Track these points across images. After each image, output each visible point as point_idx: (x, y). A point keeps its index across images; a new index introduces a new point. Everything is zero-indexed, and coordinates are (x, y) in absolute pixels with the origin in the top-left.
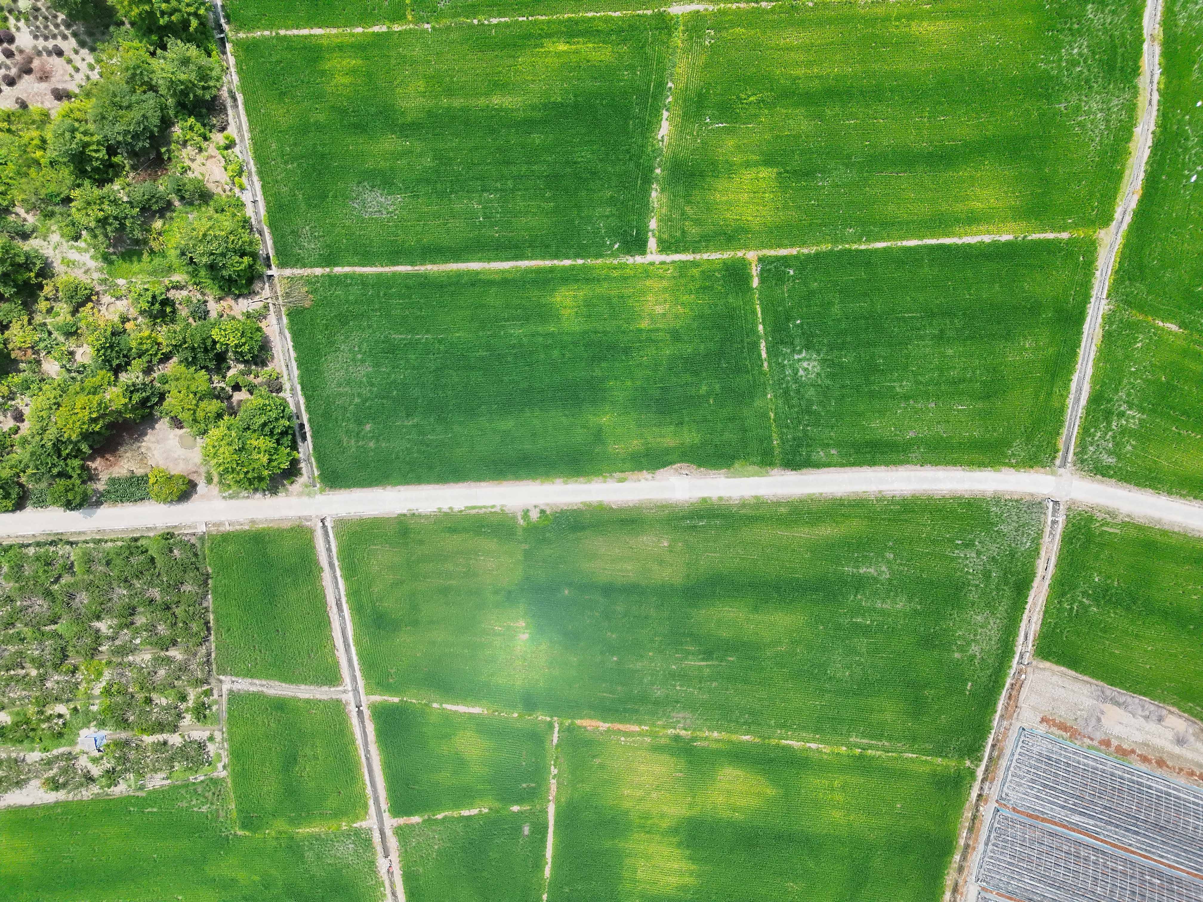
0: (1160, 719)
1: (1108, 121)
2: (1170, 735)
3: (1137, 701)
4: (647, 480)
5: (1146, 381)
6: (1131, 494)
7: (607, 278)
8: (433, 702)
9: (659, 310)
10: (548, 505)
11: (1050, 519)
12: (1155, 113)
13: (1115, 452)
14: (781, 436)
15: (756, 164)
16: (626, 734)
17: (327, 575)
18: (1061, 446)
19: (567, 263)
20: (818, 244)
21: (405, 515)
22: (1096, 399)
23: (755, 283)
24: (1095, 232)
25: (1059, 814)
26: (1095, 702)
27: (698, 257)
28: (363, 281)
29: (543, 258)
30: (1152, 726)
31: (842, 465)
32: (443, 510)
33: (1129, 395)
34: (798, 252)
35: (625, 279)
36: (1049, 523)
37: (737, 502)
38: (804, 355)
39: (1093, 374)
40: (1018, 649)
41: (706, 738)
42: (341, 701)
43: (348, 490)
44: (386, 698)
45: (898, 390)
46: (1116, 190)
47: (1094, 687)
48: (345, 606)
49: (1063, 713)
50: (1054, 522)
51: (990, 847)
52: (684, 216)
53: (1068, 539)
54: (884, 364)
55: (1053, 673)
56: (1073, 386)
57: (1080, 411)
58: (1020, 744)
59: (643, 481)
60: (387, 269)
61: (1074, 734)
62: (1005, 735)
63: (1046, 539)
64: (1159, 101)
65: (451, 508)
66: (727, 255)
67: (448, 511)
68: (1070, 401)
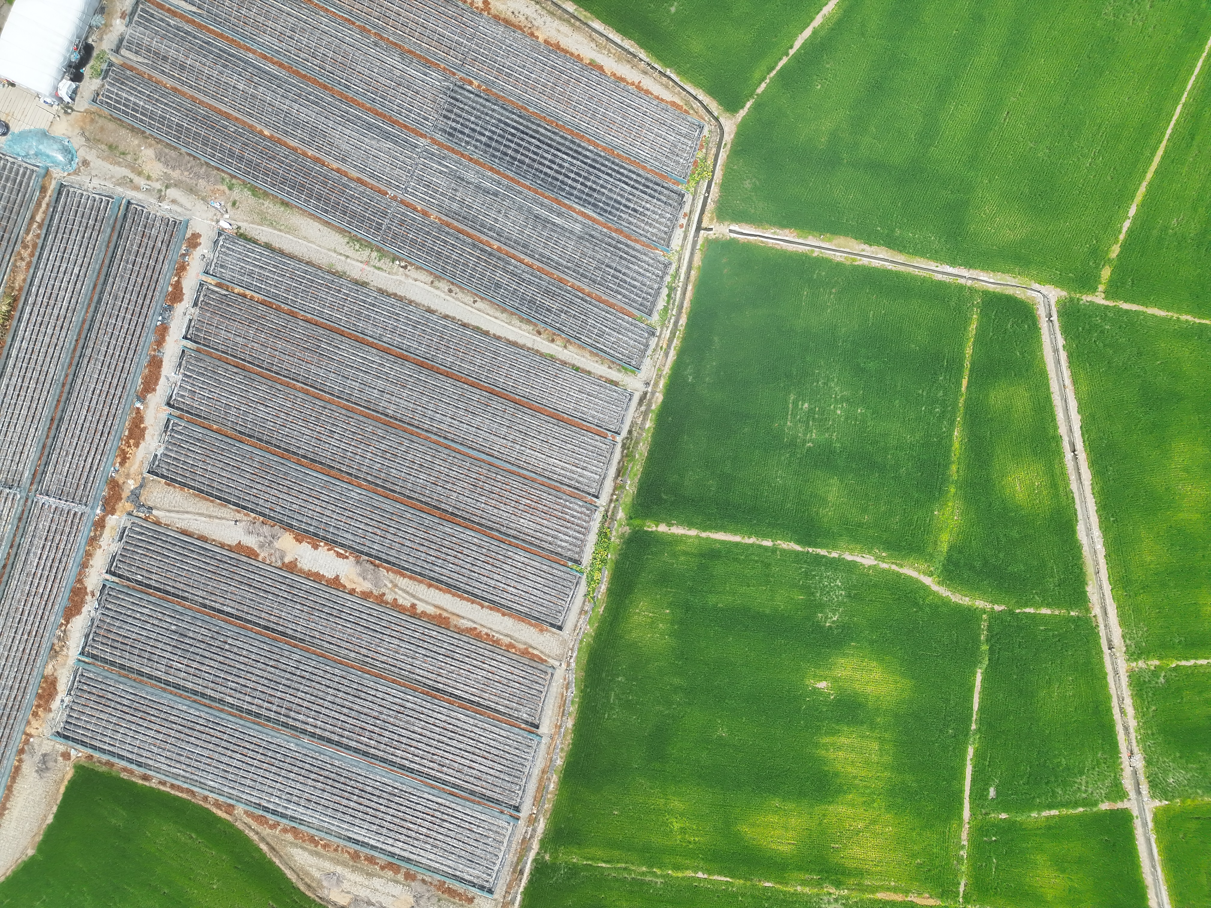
0: (355, 901)
2: (346, 885)
16: (888, 889)
30: (363, 893)
61: (440, 886)
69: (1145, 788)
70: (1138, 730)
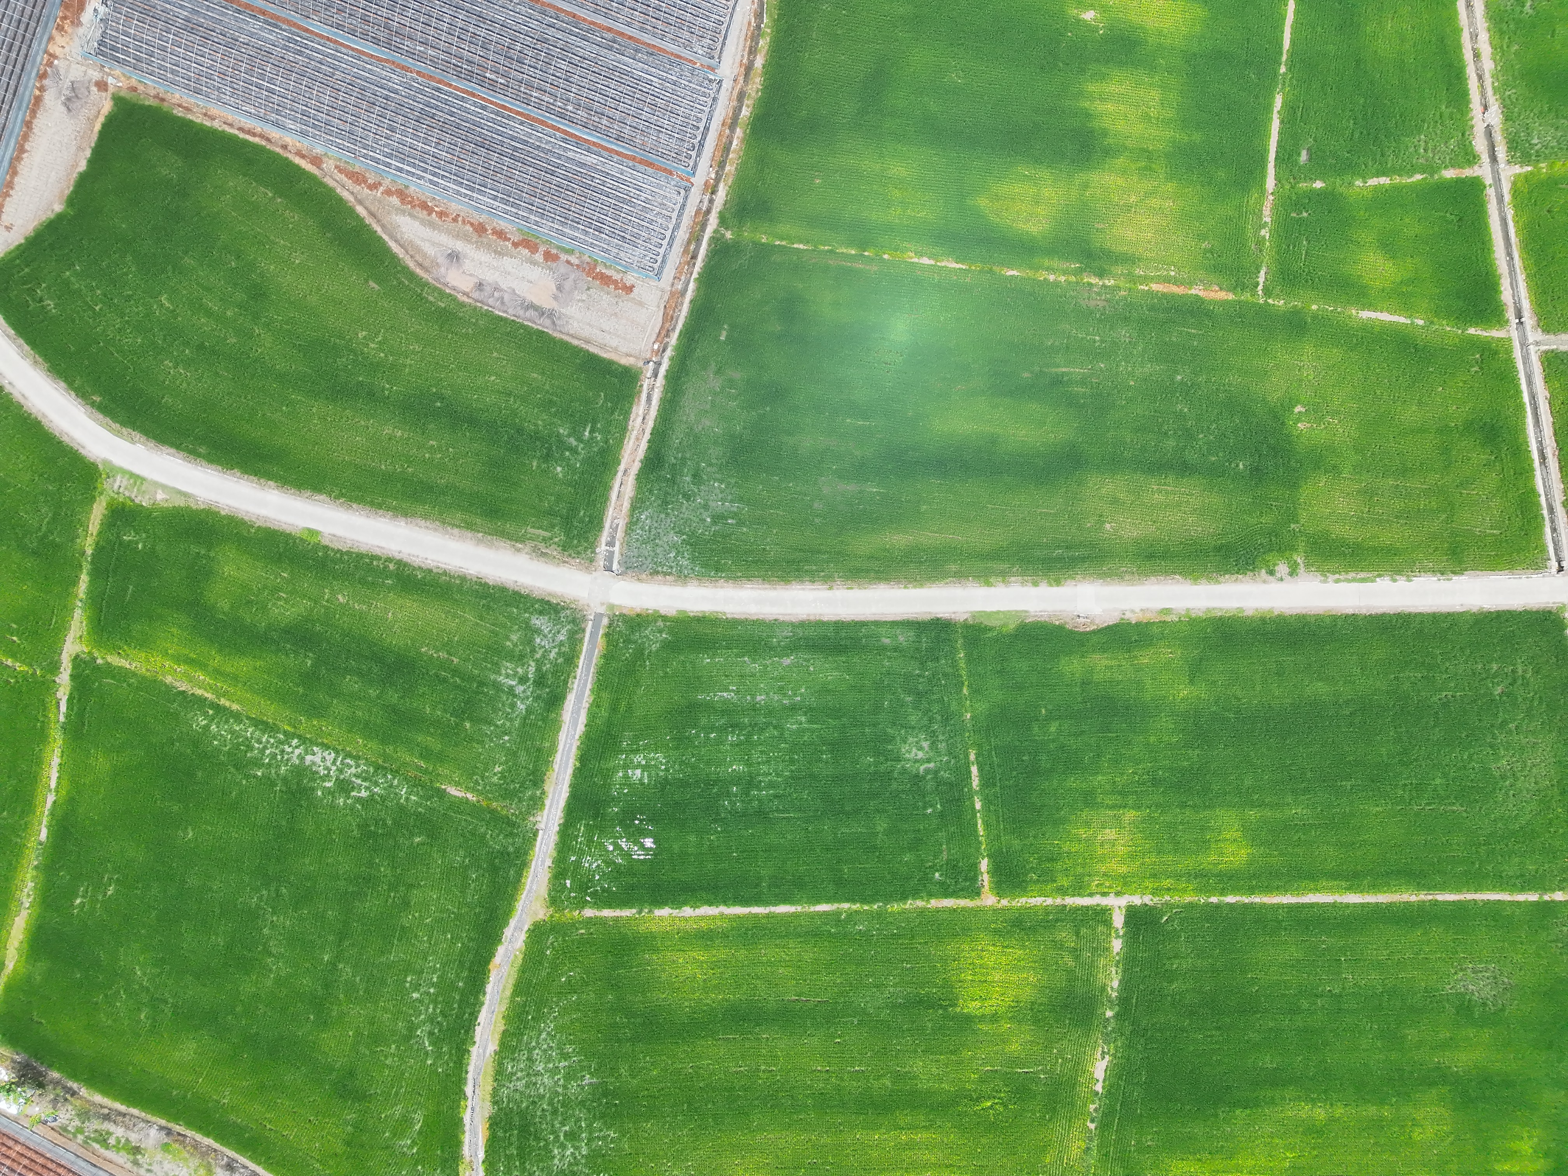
0: (480, 286)
1: (529, 1059)
2: (468, 265)
3: (510, 311)
4: (1133, 611)
5: (490, 723)
6: (514, 578)
7: (1178, 876)
8: (1423, 328)
9: (1110, 834)
10: (1264, 582)
11: (617, 549)
12: (471, 1068)
13: (530, 631)
14: (954, 664)
15: (982, 1018)
16: (1167, 280)
17: (1558, 498)
18: (601, 641)
19: (1230, 899)
20: (904, 912)
21: (1454, 573)
22: (555, 700)
23: (984, 865)
24: (552, 916)
25: (613, 167)
26: (563, 311)
27: (1059, 901)
28: (1501, 882)
29: (1263, 906)
30: (490, 277)
31: (877, 623)
32: (1405, 578)
33: (513, 706)
34: (928, 901)
35: (1154, 876)
36: (617, 544)
37: (1013, 579)
38: (922, 768)
39: (558, 732)
40: (660, 381)
41: (1065, 272)
42: (1543, 331)
43: (1528, 608)
44: (1487, 334)
45: (803, 719)
46: (523, 970)
47: (565, 330)
48: (1535, 455)
49: (604, 298)
50: (611, 544)
51: (702, 125)
52: (1075, 953)
53: (595, 523)
54: (822, 753)
55: (616, 350)
56: (583, 719)
57: (575, 686)
58: (660, 259)
59: (1137, 610)
60: (1469, 897)
61: (590, 270)
62: (679, 270)
63: (622, 523)
64: (465, 1084)
65: (1395, 581)
66: (1022, 901)
67: (1398, 577)
68: (587, 698)
69: (1501, 152)
70: (1494, 76)
